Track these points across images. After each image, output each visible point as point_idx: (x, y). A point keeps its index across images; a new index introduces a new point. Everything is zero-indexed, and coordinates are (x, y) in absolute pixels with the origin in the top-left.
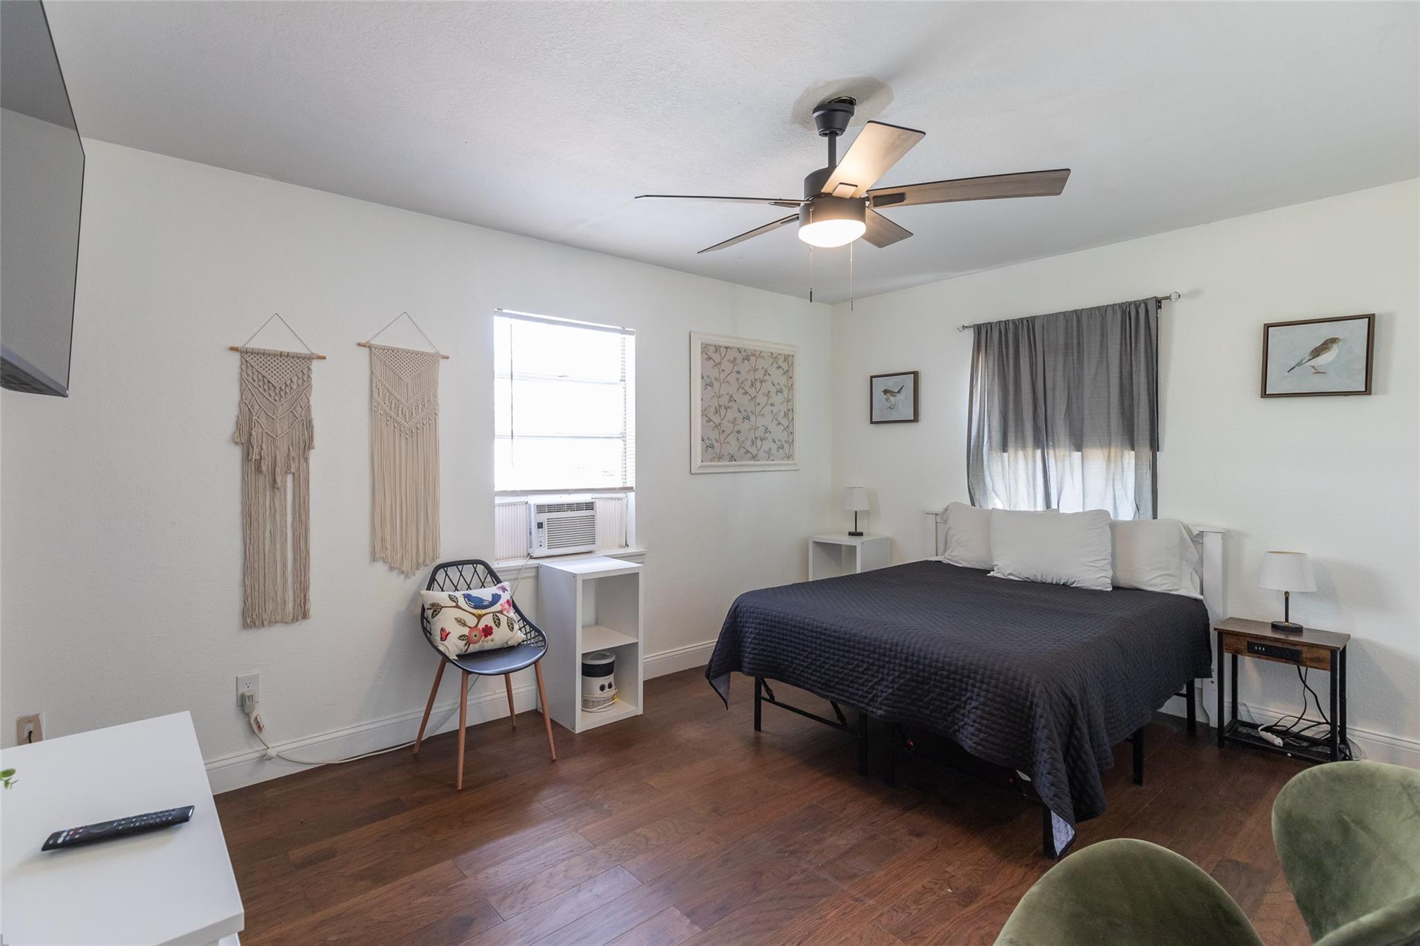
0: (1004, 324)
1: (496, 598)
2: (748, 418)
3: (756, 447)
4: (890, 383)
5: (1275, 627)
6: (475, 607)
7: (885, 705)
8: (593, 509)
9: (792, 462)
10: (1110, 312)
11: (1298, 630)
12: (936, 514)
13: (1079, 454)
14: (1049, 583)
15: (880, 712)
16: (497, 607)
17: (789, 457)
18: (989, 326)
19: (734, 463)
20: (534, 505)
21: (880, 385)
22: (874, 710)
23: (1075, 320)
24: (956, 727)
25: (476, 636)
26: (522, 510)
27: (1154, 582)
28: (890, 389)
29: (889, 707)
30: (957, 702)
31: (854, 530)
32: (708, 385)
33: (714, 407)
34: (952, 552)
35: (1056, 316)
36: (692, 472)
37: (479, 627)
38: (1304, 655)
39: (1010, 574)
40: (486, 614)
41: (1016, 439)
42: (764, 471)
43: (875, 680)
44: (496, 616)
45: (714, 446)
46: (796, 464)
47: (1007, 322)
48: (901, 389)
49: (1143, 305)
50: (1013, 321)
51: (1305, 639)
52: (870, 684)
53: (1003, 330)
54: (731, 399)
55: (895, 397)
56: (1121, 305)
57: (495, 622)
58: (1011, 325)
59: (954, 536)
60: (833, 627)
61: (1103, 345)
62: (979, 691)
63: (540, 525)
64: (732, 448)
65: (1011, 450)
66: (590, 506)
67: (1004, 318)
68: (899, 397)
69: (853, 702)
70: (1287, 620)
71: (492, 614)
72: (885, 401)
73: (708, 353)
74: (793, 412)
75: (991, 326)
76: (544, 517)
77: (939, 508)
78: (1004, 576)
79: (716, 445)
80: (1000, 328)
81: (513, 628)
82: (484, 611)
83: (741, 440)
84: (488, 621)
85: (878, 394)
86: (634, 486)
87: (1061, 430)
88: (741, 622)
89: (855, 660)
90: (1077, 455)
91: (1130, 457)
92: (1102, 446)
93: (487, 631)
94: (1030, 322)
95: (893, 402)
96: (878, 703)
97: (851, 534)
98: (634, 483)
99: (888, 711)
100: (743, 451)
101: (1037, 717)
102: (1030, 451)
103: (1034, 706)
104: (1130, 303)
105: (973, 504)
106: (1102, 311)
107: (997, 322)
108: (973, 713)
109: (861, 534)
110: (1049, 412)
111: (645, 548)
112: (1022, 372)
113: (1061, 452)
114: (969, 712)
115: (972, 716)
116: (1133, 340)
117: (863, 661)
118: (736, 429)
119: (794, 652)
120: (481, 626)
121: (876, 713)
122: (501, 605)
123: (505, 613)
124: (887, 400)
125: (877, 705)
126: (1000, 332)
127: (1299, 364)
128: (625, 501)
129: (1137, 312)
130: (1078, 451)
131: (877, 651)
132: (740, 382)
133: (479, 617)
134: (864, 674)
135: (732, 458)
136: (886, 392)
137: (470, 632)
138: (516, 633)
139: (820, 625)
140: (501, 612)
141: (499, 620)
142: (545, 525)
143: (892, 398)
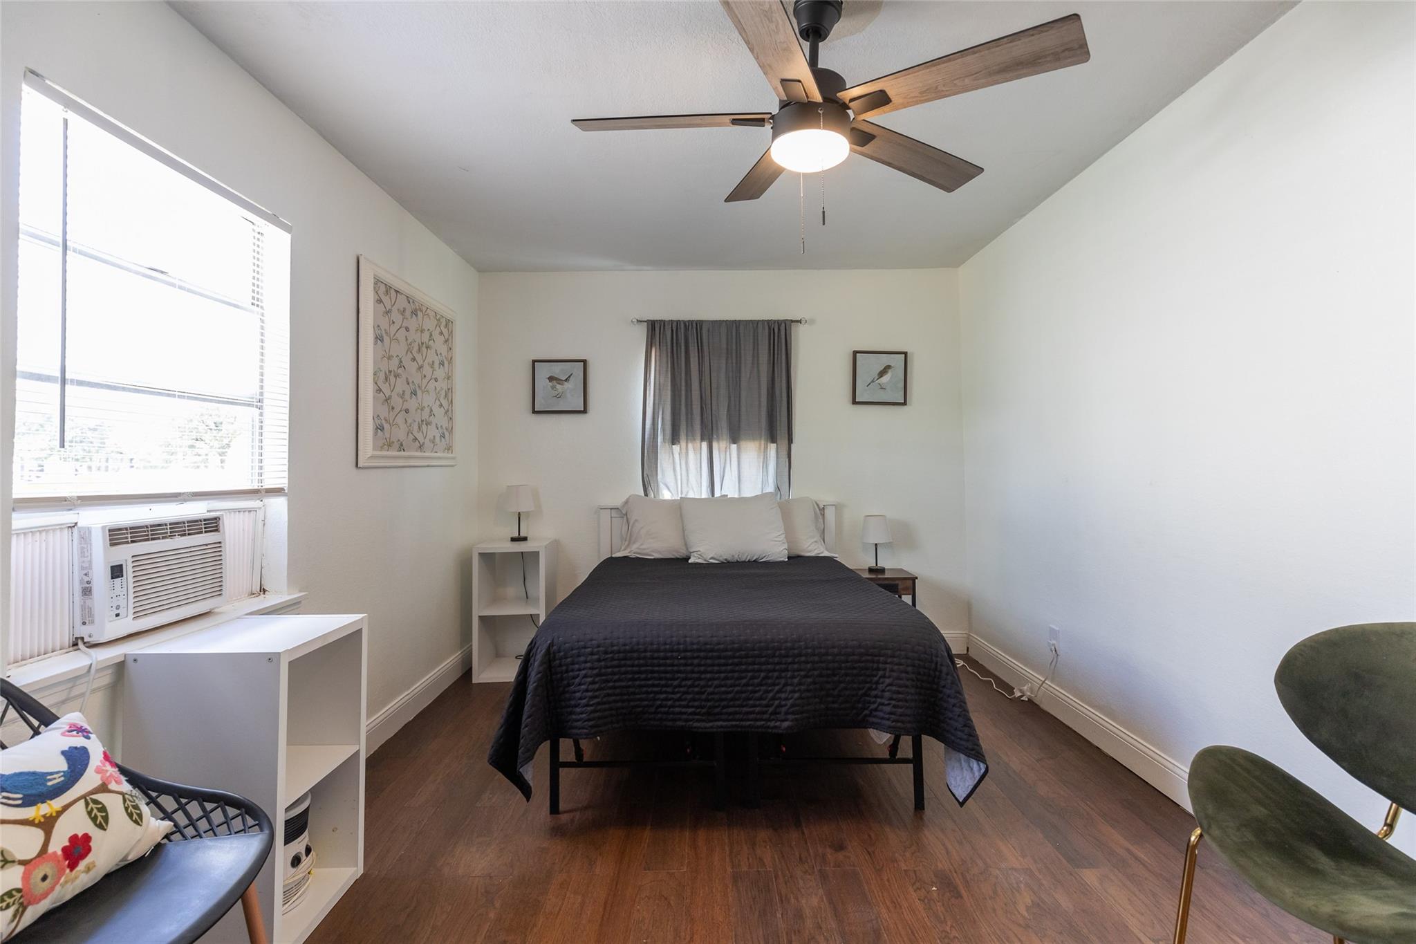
0: (675, 323)
1: (77, 760)
2: (414, 393)
3: (422, 432)
4: (556, 370)
5: (871, 570)
6: (28, 802)
7: (793, 713)
8: (217, 530)
9: (450, 455)
10: (760, 325)
11: (882, 571)
12: (611, 509)
13: (735, 445)
14: (743, 562)
15: (786, 724)
16: (89, 780)
17: (449, 448)
18: (663, 323)
19: (402, 453)
20: (103, 528)
21: (543, 371)
22: (778, 724)
23: (734, 327)
24: (867, 712)
25: (44, 878)
26: (61, 543)
27: (810, 548)
28: (556, 376)
29: (798, 714)
30: (868, 685)
31: (517, 535)
32: (379, 338)
33: (384, 371)
34: (642, 545)
35: (721, 322)
36: (360, 464)
37: (51, 849)
38: (899, 587)
39: (712, 558)
40: (66, 808)
41: (687, 436)
42: (428, 466)
43: (777, 688)
44: (96, 802)
45: (383, 428)
46: (454, 458)
47: (678, 322)
48: (570, 376)
49: (783, 325)
50: (684, 322)
51: (887, 575)
52: (771, 695)
53: (674, 329)
54: (401, 365)
55: (562, 385)
56: (768, 321)
57: (94, 819)
58: (682, 326)
59: (642, 528)
60: (728, 638)
61: (756, 356)
62: (891, 666)
63: (117, 572)
64: (400, 434)
65: (683, 443)
66: (212, 525)
67: (675, 318)
68: (567, 385)
69: (748, 723)
70: (877, 565)
71: (82, 801)
72: (550, 389)
73: (379, 292)
74: (452, 391)
75: (664, 323)
76: (124, 554)
77: (618, 501)
78: (705, 560)
79: (386, 426)
80: (672, 327)
81: (140, 816)
82: (56, 804)
83: (409, 421)
84: (74, 823)
85: (542, 382)
86: (286, 486)
87: (723, 424)
88: (561, 665)
89: (749, 671)
90: (734, 446)
91: (772, 448)
92: (754, 439)
93: (78, 849)
94: (699, 325)
95: (560, 390)
96: (782, 714)
97: (513, 540)
98: (286, 481)
99: (796, 720)
100: (411, 437)
101: (944, 675)
102: (698, 442)
103: (939, 666)
104: (775, 321)
105: (646, 495)
106: (755, 324)
107: (669, 321)
108: (888, 691)
109: (525, 539)
110: (714, 408)
111: (300, 591)
112: (692, 370)
113: (723, 444)
114: (883, 691)
115: (887, 694)
116: (776, 352)
117: (760, 671)
118: (404, 408)
119: (657, 686)
120: (59, 842)
121: (780, 727)
122: (98, 771)
123: (113, 786)
124: (553, 387)
125: (782, 717)
126: (672, 330)
127: (873, 381)
128: (260, 514)
129: (779, 329)
130: (735, 443)
131: (777, 653)
132: (409, 342)
133: (47, 825)
134: (761, 685)
135: (401, 447)
136: (551, 379)
137: (26, 878)
138: (149, 823)
139: (695, 641)
140: (103, 788)
141: (103, 809)
142: (129, 571)
143: (558, 386)
